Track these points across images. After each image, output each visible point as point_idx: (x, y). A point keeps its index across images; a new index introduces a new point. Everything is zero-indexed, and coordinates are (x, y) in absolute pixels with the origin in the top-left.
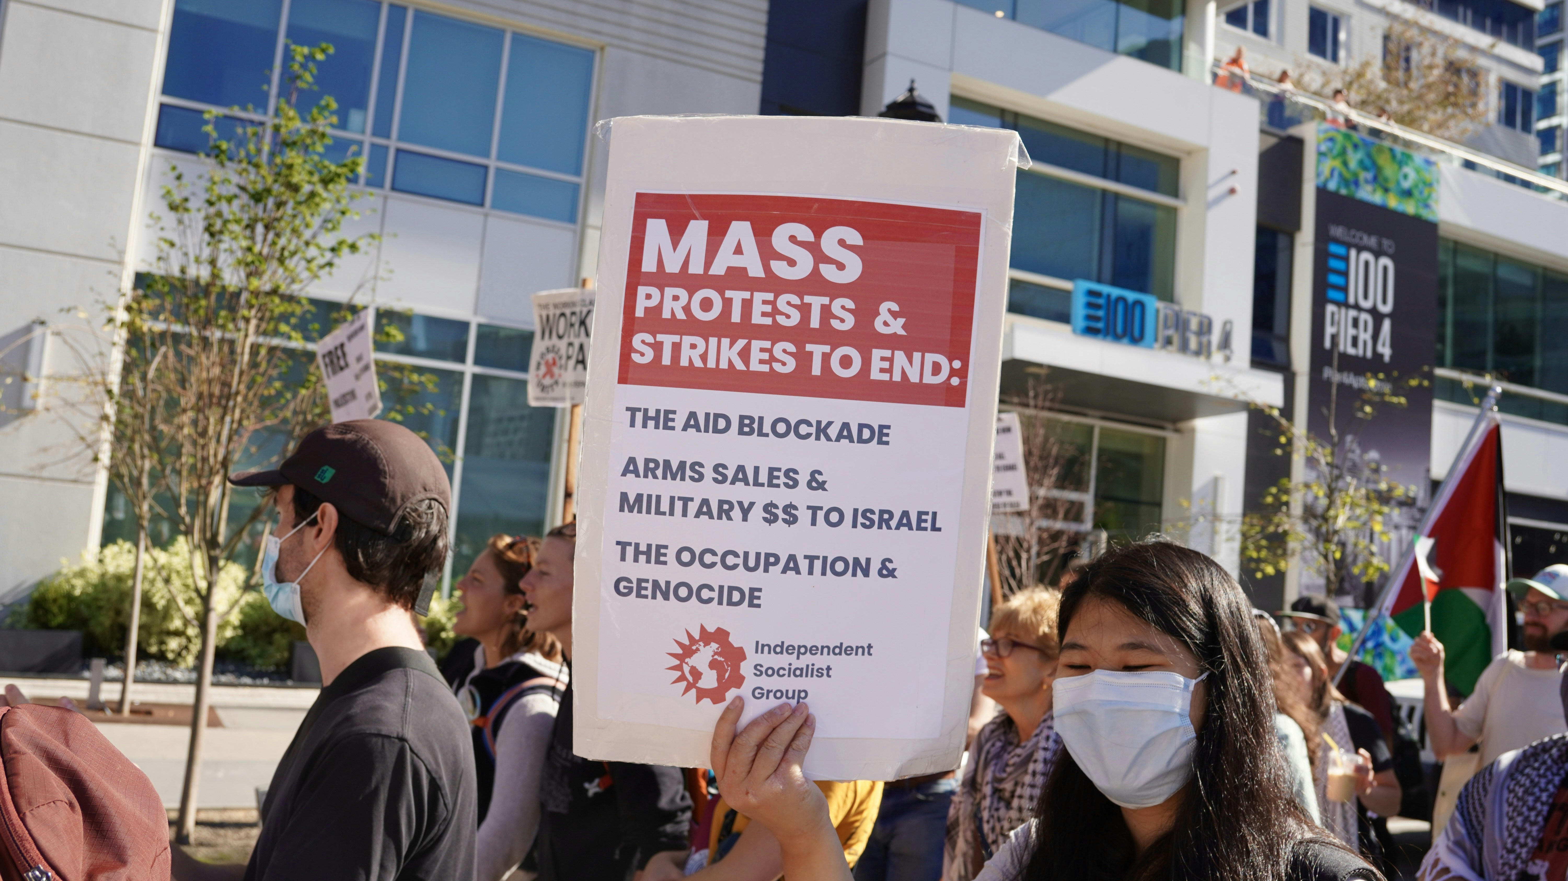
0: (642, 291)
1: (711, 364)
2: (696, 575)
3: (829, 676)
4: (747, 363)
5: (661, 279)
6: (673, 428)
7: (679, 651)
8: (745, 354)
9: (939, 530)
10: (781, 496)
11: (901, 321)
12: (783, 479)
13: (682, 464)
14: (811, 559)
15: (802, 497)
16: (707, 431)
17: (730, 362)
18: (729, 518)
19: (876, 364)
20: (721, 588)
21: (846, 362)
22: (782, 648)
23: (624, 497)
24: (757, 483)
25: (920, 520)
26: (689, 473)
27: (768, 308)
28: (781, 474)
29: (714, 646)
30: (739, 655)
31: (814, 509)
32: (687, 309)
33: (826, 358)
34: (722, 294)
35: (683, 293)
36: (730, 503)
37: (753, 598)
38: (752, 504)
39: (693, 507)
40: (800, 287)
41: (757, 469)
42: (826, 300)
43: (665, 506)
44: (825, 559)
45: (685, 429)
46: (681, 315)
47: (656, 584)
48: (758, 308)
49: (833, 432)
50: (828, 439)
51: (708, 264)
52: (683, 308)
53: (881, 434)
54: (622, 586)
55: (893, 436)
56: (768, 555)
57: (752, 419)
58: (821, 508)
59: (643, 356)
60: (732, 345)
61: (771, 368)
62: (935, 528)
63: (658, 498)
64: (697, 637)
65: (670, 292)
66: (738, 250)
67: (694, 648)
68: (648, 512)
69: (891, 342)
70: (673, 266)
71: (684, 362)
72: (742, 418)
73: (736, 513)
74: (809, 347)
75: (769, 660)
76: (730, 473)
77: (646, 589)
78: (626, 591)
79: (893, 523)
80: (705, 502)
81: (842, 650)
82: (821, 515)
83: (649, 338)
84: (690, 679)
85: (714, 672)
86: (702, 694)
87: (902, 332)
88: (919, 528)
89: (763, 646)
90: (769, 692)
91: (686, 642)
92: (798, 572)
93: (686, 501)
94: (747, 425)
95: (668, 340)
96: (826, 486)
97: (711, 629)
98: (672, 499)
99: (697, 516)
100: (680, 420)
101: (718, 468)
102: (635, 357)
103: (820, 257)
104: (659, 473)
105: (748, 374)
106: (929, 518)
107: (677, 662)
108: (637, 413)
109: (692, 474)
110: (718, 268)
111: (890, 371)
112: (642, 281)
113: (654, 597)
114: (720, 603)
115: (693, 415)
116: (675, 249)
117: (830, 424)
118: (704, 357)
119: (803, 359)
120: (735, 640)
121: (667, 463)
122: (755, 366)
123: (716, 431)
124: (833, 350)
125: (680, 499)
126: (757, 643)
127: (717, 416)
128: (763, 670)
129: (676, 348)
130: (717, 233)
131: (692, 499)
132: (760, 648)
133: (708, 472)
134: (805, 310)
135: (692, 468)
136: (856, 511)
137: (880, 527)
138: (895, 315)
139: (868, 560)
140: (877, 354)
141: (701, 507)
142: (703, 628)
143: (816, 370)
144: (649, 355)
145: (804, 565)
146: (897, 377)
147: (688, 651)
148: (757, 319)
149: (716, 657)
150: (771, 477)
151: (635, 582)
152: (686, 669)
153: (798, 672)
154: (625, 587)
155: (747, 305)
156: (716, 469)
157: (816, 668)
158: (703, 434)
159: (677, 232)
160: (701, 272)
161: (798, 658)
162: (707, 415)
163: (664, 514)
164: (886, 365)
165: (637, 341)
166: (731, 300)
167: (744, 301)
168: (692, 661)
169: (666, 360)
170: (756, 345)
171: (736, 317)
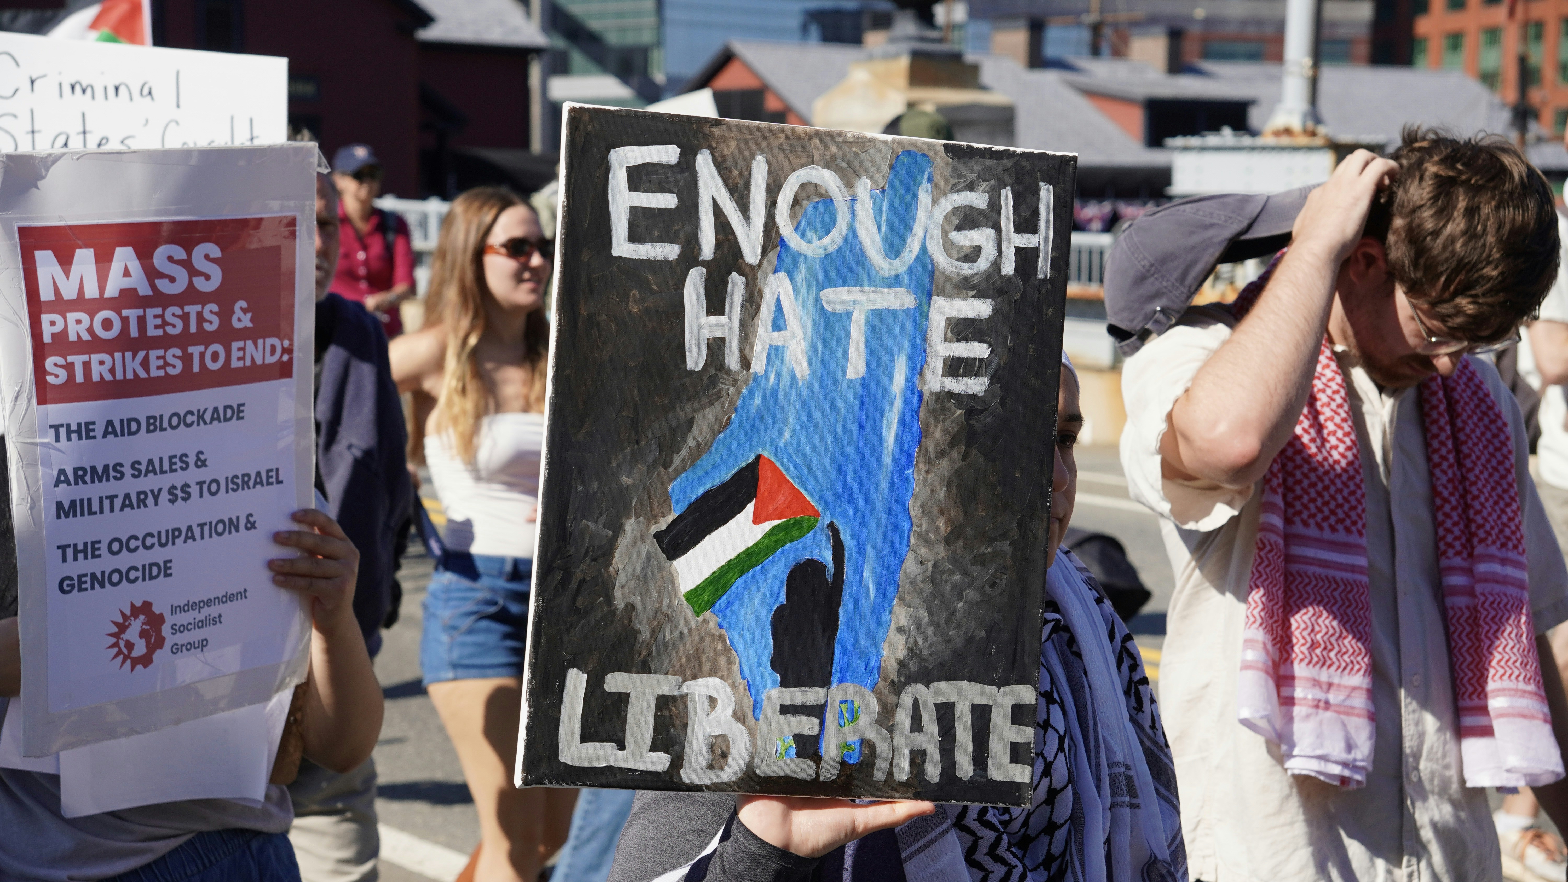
0: (45, 318)
1: (119, 376)
2: (124, 561)
3: (220, 622)
4: (147, 370)
5: (61, 305)
6: (94, 437)
7: (115, 630)
8: (145, 364)
9: (281, 482)
10: (178, 479)
11: (249, 315)
12: (179, 464)
13: (106, 468)
14: (201, 526)
15: (193, 475)
16: (123, 434)
17: (135, 372)
18: (146, 506)
19: (235, 354)
20: (144, 566)
21: (215, 357)
22: (190, 606)
23: (59, 505)
24: (163, 472)
25: (268, 477)
26: (112, 474)
27: (159, 321)
28: (177, 460)
29: (142, 617)
30: (161, 619)
31: (200, 484)
32: (90, 330)
33: (202, 355)
34: (120, 314)
35: (84, 317)
36: (145, 493)
37: (165, 569)
38: (160, 490)
39: (118, 503)
40: (181, 300)
41: (161, 459)
42: (198, 308)
43: (95, 507)
44: (211, 523)
45: (104, 436)
46: (86, 337)
47: (93, 575)
48: (151, 322)
49: (207, 417)
50: (205, 423)
51: (102, 288)
52: (87, 330)
53: (237, 412)
54: (65, 586)
55: (247, 412)
56: (174, 530)
57: (154, 418)
58: (204, 482)
59: (56, 376)
60: (134, 357)
61: (166, 372)
62: (279, 482)
63: (89, 500)
64: (128, 613)
65: (72, 317)
66: (127, 273)
67: (127, 624)
68: (82, 514)
69: (244, 334)
70: (69, 292)
71: (96, 378)
72: (148, 418)
73: (150, 501)
74: (191, 349)
75: (183, 618)
76: (143, 468)
77: (86, 582)
78: (69, 588)
79: (251, 484)
80: (127, 496)
81: (229, 598)
82: (205, 487)
83: (60, 360)
84: (125, 651)
85: (143, 640)
86: (135, 662)
87: (250, 325)
88: (269, 484)
89: (176, 607)
90: (182, 646)
91: (121, 620)
92: (194, 540)
93: (112, 498)
94: (152, 424)
95: (77, 360)
96: (207, 463)
97: (138, 604)
98: (101, 499)
99: (122, 509)
100: (99, 429)
101: (135, 465)
102: (50, 379)
103: (193, 272)
104: (88, 478)
105: (150, 380)
106: (274, 474)
107: (114, 640)
108: (61, 429)
109: (115, 474)
110: (112, 290)
111: (242, 359)
112: (43, 309)
113: (93, 588)
114: (144, 580)
115: (110, 423)
116: (68, 277)
117: (206, 410)
118: (112, 371)
119: (187, 359)
120: (156, 609)
121: (93, 469)
122: (155, 373)
123: (131, 433)
124: (206, 348)
125: (107, 497)
126: (172, 606)
127: (130, 420)
128: (177, 628)
129: (87, 366)
130: (103, 259)
131: (116, 496)
132: (174, 610)
133: (128, 470)
134: (185, 318)
135: (115, 470)
136: (227, 478)
137: (243, 489)
138: (245, 311)
139: (238, 518)
140: (235, 345)
141: (124, 501)
142: (132, 605)
143: (196, 368)
144: (63, 375)
145: (197, 531)
146: (248, 363)
147: (122, 628)
148: (151, 332)
149: (144, 627)
150: (171, 464)
151: (76, 578)
152: (122, 644)
153: (200, 624)
154: (68, 585)
155: (142, 320)
156: (133, 467)
157: (211, 617)
158: (120, 438)
159: (65, 261)
160: (97, 296)
161: (199, 612)
162: (122, 421)
163: (95, 513)
164: (241, 354)
165: (50, 363)
166: (127, 318)
167: (139, 317)
168: (125, 636)
169: (79, 378)
170: (153, 354)
171: (134, 332)
